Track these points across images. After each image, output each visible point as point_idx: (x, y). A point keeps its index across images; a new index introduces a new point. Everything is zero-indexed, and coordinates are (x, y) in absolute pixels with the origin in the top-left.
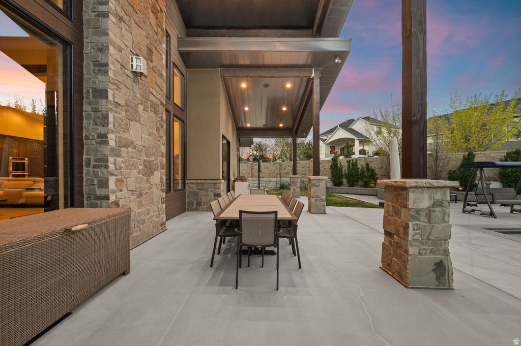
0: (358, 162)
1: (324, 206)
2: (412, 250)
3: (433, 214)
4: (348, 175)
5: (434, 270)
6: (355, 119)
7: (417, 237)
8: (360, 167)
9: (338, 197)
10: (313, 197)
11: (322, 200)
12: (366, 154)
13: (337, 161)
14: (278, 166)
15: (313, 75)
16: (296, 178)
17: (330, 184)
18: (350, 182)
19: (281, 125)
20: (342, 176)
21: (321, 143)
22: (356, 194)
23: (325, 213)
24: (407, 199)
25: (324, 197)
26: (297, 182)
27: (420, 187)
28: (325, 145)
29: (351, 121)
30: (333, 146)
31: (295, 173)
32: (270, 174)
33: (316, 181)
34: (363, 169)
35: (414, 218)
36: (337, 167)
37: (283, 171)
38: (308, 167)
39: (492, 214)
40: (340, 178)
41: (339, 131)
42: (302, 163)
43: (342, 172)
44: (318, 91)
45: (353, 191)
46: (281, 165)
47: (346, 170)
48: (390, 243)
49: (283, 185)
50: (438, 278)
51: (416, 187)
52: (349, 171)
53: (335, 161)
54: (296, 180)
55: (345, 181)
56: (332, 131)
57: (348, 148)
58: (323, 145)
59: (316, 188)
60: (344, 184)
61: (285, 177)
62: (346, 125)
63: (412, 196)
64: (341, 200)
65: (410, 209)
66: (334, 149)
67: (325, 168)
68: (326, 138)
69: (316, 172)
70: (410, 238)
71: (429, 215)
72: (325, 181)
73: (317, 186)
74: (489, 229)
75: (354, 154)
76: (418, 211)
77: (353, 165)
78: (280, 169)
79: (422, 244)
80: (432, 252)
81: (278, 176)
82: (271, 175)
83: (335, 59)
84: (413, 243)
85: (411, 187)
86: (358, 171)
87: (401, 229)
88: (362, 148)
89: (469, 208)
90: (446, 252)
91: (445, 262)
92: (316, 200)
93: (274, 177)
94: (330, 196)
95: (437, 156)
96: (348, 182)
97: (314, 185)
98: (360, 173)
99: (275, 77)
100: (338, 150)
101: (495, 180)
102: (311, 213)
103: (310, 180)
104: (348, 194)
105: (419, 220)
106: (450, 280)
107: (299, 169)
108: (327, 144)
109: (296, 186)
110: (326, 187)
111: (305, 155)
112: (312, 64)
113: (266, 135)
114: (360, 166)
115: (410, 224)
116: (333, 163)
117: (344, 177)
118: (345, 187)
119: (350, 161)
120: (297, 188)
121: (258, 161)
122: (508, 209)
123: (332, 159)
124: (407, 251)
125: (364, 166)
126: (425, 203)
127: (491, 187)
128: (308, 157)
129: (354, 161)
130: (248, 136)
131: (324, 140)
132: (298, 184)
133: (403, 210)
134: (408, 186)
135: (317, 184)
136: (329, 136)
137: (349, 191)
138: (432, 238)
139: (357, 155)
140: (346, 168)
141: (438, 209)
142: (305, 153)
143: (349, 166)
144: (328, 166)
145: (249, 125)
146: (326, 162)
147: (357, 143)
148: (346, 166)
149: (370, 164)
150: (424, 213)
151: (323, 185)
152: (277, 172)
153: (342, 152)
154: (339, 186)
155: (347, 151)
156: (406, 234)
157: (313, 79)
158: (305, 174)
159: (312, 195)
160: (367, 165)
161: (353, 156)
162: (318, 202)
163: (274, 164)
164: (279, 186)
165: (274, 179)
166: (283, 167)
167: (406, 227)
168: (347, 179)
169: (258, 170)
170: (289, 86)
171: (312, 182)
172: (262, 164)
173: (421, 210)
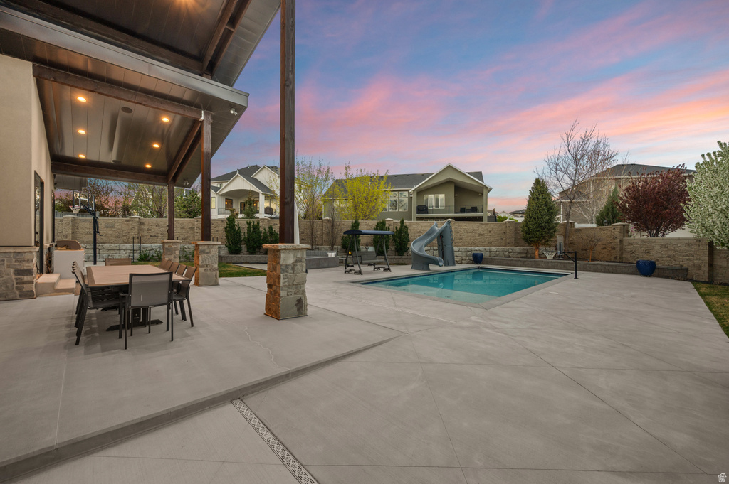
0: (261, 224)
1: (216, 276)
2: (283, 293)
3: (296, 267)
4: (248, 239)
5: (296, 305)
6: (261, 165)
7: (286, 284)
8: (263, 231)
9: (233, 267)
10: (201, 267)
11: (213, 270)
12: (272, 214)
13: (234, 221)
14: (136, 224)
15: (202, 118)
16: (174, 243)
17: (224, 252)
18: (250, 248)
19: (148, 166)
20: (240, 241)
21: (213, 193)
22: (258, 263)
23: (217, 285)
24: (279, 258)
25: (216, 266)
26: (176, 249)
27: (288, 249)
28: (217, 197)
29: (255, 168)
30: (230, 198)
31: (171, 236)
32: (118, 237)
33: (206, 247)
34: (265, 233)
35: (284, 271)
36: (234, 230)
37: (145, 233)
38: (191, 228)
39: (360, 272)
40: (237, 244)
41: (238, 178)
42: (181, 222)
43: (240, 236)
44: (209, 139)
45: (254, 260)
46: (141, 223)
47: (246, 234)
48: (271, 292)
49: (145, 255)
50: (298, 310)
51: (285, 249)
52: (249, 235)
53: (231, 221)
54: (173, 246)
55: (244, 247)
56: (228, 177)
57: (250, 204)
58: (215, 196)
59: (206, 255)
60: (243, 250)
61: (150, 243)
62: (248, 173)
63: (282, 255)
64: (238, 270)
65: (281, 265)
66: (232, 203)
67: (218, 230)
68: (219, 186)
69: (206, 236)
70: (281, 285)
71: (293, 269)
72: (217, 247)
73: (207, 253)
74: (353, 282)
75: (258, 212)
76: (287, 266)
77: (254, 228)
78: (140, 230)
79: (289, 288)
80: (295, 293)
81: (136, 240)
82: (120, 238)
83: (230, 109)
84: (284, 288)
85: (282, 249)
86: (260, 236)
87: (277, 280)
88: (268, 205)
89: (348, 269)
90: (304, 292)
91: (303, 298)
92: (205, 270)
93: (128, 243)
94: (225, 267)
95: (333, 222)
96: (248, 249)
97: (203, 252)
98: (262, 238)
99: (144, 105)
100: (236, 206)
101: (371, 245)
102: (199, 286)
103: (197, 245)
104: (248, 263)
105: (287, 272)
106: (306, 310)
107: (177, 231)
108: (221, 195)
109: (173, 255)
110: (219, 256)
111: (185, 209)
112: (201, 105)
113: (118, 176)
114: (262, 229)
115: (282, 275)
116: (229, 225)
117: (243, 242)
118: (244, 255)
119: (250, 223)
120: (175, 257)
121: (94, 214)
122: (371, 268)
123: (228, 219)
124: (279, 295)
125: (267, 229)
126: (291, 260)
127: (369, 250)
128: (192, 214)
129: (256, 223)
130: (78, 174)
131: (216, 189)
132: (177, 253)
133: (278, 266)
134: (280, 248)
135: (207, 251)
136: (224, 184)
137: (249, 260)
138: (295, 283)
139: (261, 215)
140: (246, 231)
141: (299, 264)
142: (184, 206)
143: (249, 229)
144: (222, 228)
145: (82, 156)
146: (219, 222)
147: (262, 197)
148: (246, 229)
149: (273, 227)
150: (290, 267)
151: (214, 252)
152: (134, 233)
153: (243, 209)
154: (237, 254)
155: (250, 207)
156: (279, 282)
157: (202, 122)
158: (185, 238)
159: (200, 263)
160: (271, 228)
161: (257, 215)
162: (209, 273)
163: (128, 221)
164: (137, 256)
165: (129, 246)
166: (146, 227)
167: (279, 278)
168: (247, 245)
169: (92, 231)
170: (165, 119)
171: (200, 248)
172: (101, 220)
173: (289, 265)
